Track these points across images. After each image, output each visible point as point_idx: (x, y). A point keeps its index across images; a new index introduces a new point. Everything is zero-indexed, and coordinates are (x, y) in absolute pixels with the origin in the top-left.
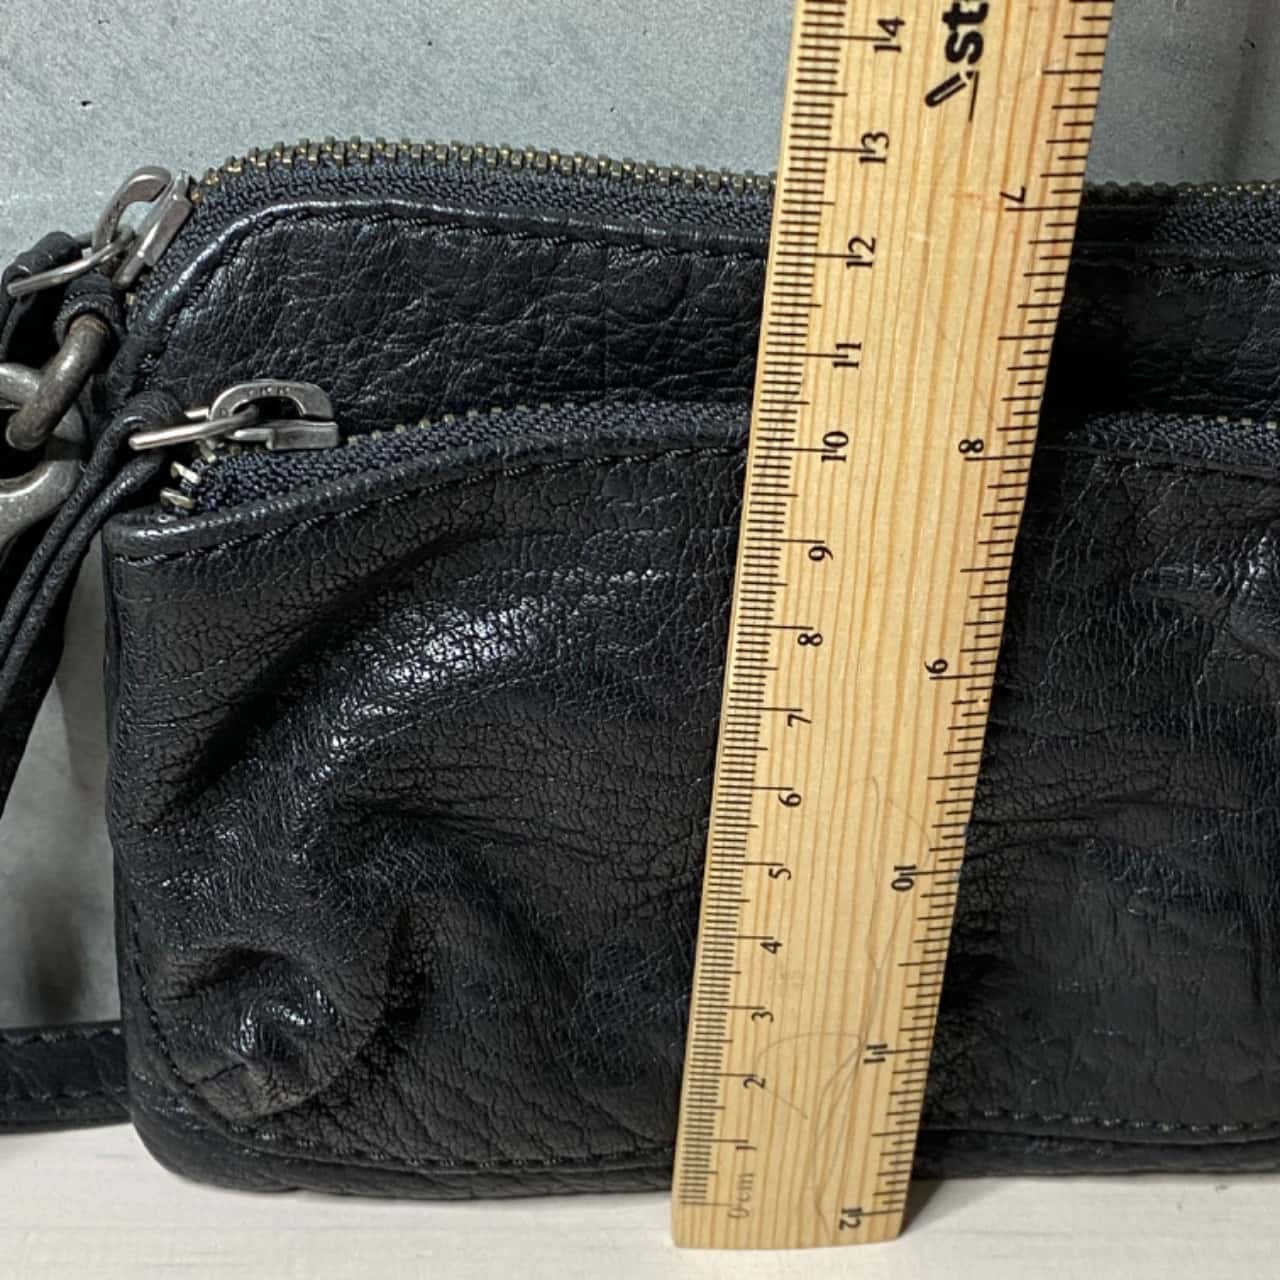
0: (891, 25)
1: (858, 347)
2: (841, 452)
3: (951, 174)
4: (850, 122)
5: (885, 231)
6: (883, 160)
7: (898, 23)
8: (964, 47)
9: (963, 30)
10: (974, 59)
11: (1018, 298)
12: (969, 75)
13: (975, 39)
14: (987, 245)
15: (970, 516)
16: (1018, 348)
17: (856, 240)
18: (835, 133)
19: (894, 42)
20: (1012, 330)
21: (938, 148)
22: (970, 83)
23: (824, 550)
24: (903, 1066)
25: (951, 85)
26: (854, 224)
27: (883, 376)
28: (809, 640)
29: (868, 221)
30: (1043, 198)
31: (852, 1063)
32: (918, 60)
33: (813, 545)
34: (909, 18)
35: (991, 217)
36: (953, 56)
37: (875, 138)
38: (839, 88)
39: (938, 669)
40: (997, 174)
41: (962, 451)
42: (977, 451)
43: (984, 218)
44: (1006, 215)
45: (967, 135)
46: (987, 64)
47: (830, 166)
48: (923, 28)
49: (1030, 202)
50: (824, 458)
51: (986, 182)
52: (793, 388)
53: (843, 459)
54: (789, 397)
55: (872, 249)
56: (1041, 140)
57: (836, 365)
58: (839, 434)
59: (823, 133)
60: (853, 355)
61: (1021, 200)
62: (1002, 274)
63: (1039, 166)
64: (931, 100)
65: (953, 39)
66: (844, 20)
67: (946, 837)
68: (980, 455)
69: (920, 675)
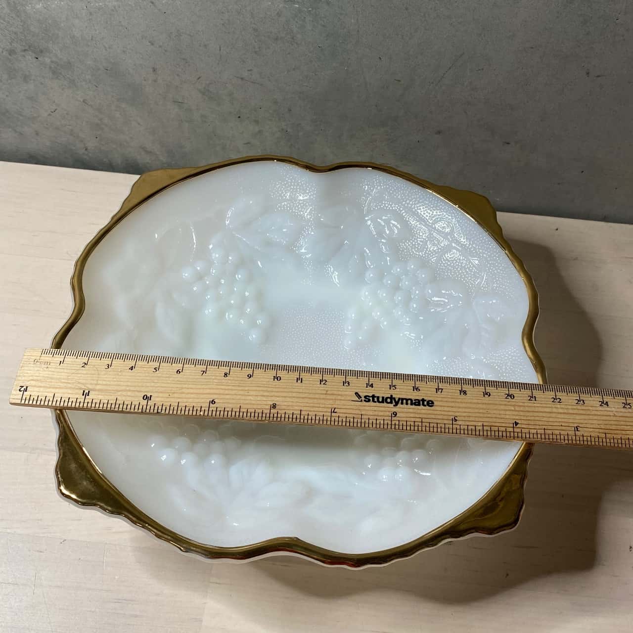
0: (372, 386)
1: (301, 382)
2: (276, 380)
3: (339, 397)
4: (351, 379)
5: (328, 386)
6: (344, 385)
7: (372, 387)
8: (367, 399)
9: (371, 398)
10: (365, 400)
11: (310, 413)
12: (362, 400)
13: (369, 401)
14: (323, 406)
15: (255, 407)
16: (298, 414)
17: (326, 381)
18: (349, 377)
19: (368, 386)
20: (302, 413)
21: (346, 395)
22: (360, 400)
23: (250, 377)
24: (78, 401)
25: (359, 397)
26: (330, 381)
27: (294, 387)
28: (225, 374)
29: (330, 383)
30: (333, 417)
31: (85, 388)
32: (365, 391)
33: (252, 374)
34: (373, 389)
35: (330, 406)
36: (365, 397)
37: (349, 384)
38: (359, 377)
39: (213, 402)
40: (339, 407)
41: (273, 404)
42: (273, 407)
43: (330, 404)
44: (330, 409)
45: (349, 400)
46: (364, 403)
47: (342, 376)
48: (371, 391)
49: (333, 414)
50: (274, 377)
51: (338, 405)
52: (292, 371)
53: (274, 380)
54: (290, 370)
55: (324, 384)
56: (347, 415)
57: (297, 378)
58: (280, 379)
59: (349, 375)
60: (299, 381)
61: (334, 412)
62: (316, 409)
63: (341, 415)
64: (356, 393)
65: (369, 396)
66: (372, 378)
67: (158, 407)
68: (272, 408)
69: (211, 398)
